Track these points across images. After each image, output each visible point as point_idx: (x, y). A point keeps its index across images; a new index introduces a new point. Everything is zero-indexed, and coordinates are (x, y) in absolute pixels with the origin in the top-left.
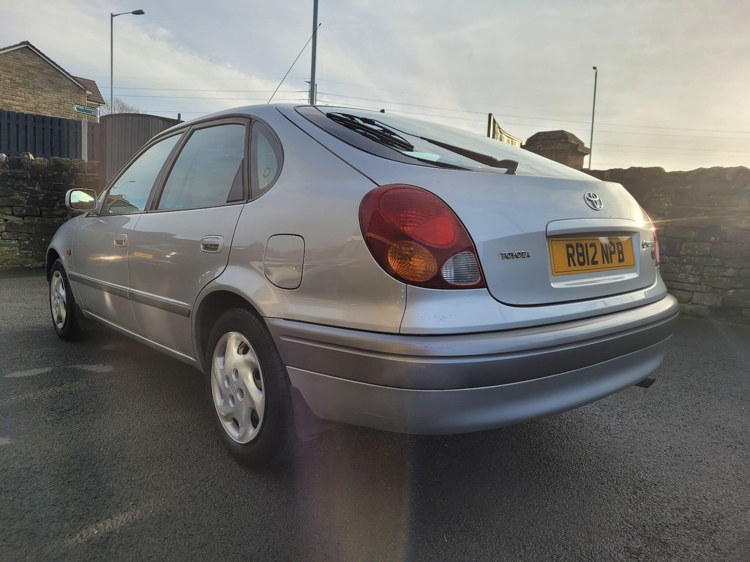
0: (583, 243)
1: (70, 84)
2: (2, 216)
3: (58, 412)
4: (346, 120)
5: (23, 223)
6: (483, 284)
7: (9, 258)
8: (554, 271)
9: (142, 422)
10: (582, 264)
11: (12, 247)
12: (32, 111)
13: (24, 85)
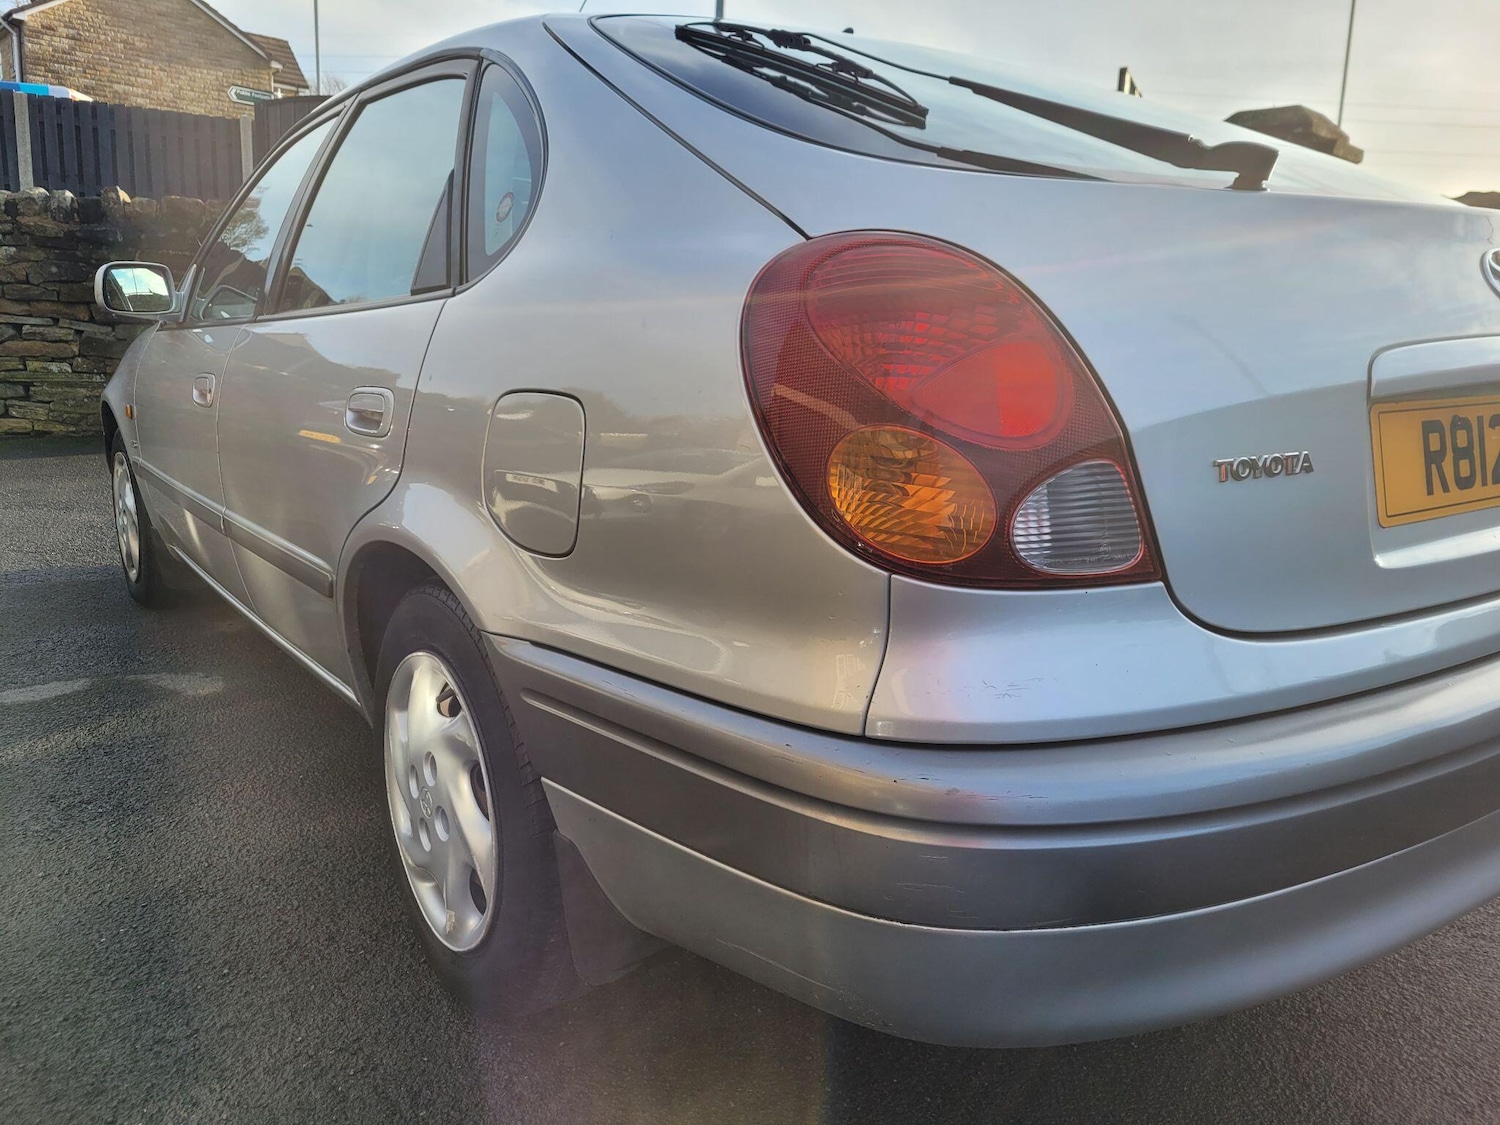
0: (1471, 415)
1: (239, 48)
2: (71, 324)
3: (62, 806)
4: (726, 41)
5: (113, 339)
6: (1152, 568)
7: (90, 411)
8: (1382, 514)
9: (244, 845)
10: (1465, 483)
11: (94, 388)
12: (168, 106)
13: (152, 53)
